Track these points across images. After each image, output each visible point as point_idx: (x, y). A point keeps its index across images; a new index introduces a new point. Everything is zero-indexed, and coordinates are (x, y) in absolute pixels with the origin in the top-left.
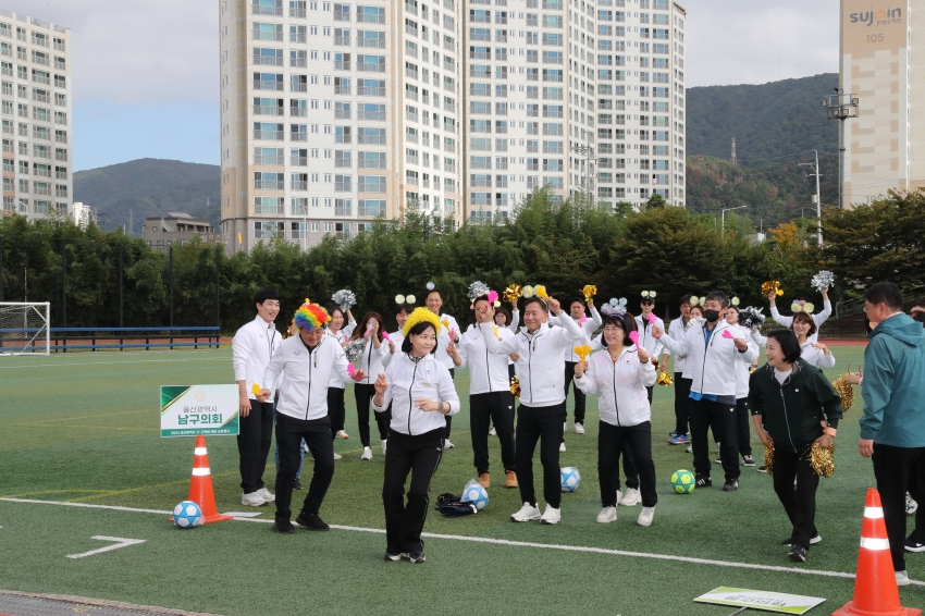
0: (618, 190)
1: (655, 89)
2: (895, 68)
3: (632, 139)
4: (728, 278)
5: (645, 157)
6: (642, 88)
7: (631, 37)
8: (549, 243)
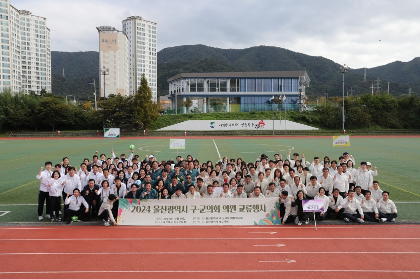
0: (29, 86)
1: (41, 54)
2: (115, 56)
3: (33, 70)
4: (72, 119)
5: (38, 76)
6: (37, 54)
7: (33, 37)
8: (13, 107)
